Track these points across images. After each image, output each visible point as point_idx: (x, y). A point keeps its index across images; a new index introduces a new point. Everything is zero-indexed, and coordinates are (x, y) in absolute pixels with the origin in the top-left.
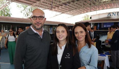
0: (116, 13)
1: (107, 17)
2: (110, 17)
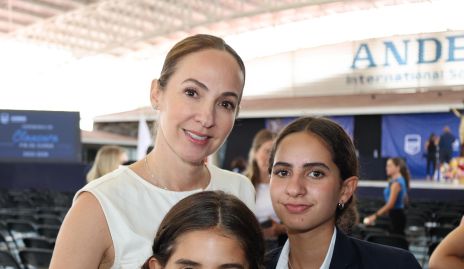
0: (406, 42)
1: (349, 80)
2: (370, 79)
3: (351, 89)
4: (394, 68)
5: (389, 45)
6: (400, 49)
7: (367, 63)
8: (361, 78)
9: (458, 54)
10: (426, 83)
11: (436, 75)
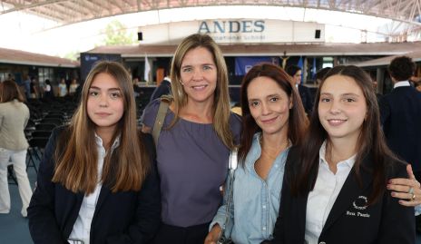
4: (219, 34)
5: (216, 23)
6: (221, 25)
9: (247, 29)
10: (233, 41)
11: (238, 38)
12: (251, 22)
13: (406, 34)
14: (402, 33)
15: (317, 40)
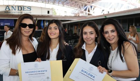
0: (16, 6)
1: (5, 12)
2: (9, 12)
3: (6, 14)
5: (12, 7)
6: (15, 8)
7: (8, 9)
8: (7, 12)
9: (25, 9)
10: (20, 14)
12: (26, 7)
13: (78, 13)
14: (77, 13)
15: (48, 14)
